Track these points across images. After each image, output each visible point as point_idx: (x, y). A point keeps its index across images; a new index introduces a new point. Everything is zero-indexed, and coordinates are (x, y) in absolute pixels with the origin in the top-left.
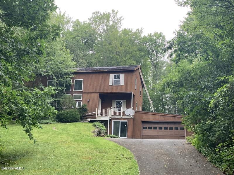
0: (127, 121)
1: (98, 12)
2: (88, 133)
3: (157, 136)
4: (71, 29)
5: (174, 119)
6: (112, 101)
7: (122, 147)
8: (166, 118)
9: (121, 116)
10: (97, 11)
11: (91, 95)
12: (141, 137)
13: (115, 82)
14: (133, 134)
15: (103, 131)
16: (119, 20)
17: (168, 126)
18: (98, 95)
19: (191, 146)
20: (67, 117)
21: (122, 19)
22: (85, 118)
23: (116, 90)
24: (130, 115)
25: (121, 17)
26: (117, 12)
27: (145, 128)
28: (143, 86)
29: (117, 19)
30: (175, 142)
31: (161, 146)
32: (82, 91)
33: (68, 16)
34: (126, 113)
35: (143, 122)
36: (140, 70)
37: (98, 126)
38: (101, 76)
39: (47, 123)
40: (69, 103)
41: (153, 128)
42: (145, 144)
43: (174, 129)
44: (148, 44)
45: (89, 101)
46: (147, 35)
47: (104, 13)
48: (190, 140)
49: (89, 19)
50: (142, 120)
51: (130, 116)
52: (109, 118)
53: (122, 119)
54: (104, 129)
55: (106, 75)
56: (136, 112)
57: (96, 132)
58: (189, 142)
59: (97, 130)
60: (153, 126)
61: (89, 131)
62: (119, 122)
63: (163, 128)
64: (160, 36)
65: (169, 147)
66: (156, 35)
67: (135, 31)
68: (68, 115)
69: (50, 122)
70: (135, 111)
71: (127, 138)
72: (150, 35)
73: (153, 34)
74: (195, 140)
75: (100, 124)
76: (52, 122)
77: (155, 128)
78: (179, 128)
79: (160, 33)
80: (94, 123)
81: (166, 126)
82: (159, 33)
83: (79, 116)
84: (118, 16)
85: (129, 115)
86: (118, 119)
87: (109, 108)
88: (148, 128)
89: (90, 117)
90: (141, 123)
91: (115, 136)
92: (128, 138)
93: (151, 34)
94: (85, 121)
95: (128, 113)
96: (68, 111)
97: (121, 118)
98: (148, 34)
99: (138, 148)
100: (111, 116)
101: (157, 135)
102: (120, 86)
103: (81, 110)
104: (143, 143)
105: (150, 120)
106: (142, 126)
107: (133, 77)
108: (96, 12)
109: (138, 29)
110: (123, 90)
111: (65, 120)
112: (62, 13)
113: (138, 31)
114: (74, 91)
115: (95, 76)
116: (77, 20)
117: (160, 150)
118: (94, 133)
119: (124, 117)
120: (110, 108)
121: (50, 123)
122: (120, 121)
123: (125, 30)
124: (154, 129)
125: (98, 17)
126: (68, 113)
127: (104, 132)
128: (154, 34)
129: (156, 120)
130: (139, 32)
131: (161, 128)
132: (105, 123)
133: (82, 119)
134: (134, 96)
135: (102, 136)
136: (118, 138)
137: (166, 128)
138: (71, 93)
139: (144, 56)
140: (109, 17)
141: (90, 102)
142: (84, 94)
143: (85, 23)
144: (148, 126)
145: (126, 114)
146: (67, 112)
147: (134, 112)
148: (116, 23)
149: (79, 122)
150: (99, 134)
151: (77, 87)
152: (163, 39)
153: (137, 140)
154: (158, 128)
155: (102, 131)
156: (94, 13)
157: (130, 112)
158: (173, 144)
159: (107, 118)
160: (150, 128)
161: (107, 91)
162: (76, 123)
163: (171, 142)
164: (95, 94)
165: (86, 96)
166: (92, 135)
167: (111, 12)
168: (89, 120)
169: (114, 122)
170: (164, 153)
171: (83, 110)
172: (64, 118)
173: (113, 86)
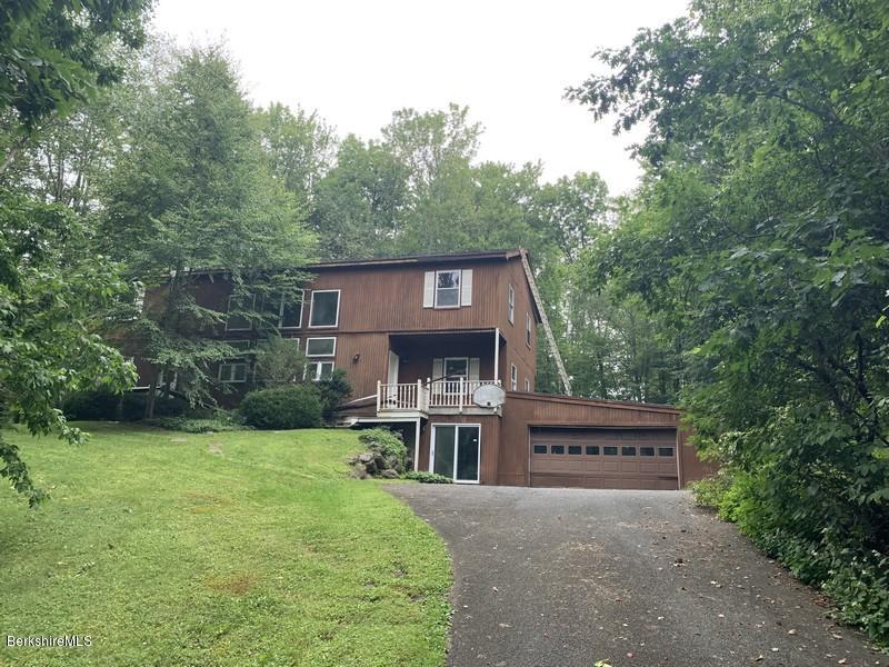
0: (479, 425)
1: (411, 111)
2: (330, 466)
3: (582, 476)
4: (334, 163)
5: (640, 418)
6: (435, 360)
7: (421, 524)
8: (612, 414)
9: (461, 410)
10: (407, 109)
11: (364, 339)
12: (526, 479)
13: (442, 297)
14: (499, 469)
15: (392, 458)
16: (472, 134)
17: (620, 444)
18: (385, 340)
19: (715, 522)
20: (274, 410)
21: (479, 130)
22: (341, 414)
23: (446, 325)
24: (489, 404)
25: (477, 126)
26: (465, 112)
27: (541, 450)
28: (538, 319)
29: (467, 132)
30: (648, 503)
31: (588, 522)
32: (333, 329)
33: (322, 122)
34: (475, 397)
35: (534, 430)
36: (524, 260)
37: (375, 439)
38: (396, 279)
39: (204, 430)
40: (287, 366)
41: (566, 450)
42: (525, 510)
43: (638, 451)
44: (557, 208)
45: (356, 361)
46: (554, 182)
47: (427, 115)
48: (708, 495)
49: (383, 130)
50: (530, 422)
51: (489, 407)
52: (418, 415)
53: (465, 418)
54: (397, 450)
55: (411, 275)
56: (510, 396)
57: (363, 462)
58: (704, 504)
59: (367, 456)
60: (566, 442)
61: (336, 457)
62: (454, 427)
63: (601, 450)
64: (592, 183)
65: (621, 524)
66: (580, 180)
67: (518, 169)
68: (278, 403)
69: (214, 426)
70: (507, 393)
71: (478, 482)
72: (564, 181)
73: (571, 178)
74: (730, 494)
75: (386, 435)
76: (221, 427)
77: (575, 450)
78: (656, 452)
79: (594, 174)
80: (365, 431)
81: (611, 443)
82: (589, 174)
83: (320, 406)
84: (469, 122)
85: (485, 404)
86: (450, 417)
87: (419, 381)
88: (549, 449)
89: (360, 410)
90: (527, 431)
91: (436, 476)
92: (482, 483)
93: (565, 177)
94: (341, 426)
95: (484, 397)
96: (281, 389)
97: (461, 415)
98: (560, 180)
99: (491, 531)
100: (427, 409)
101: (581, 472)
102: (457, 309)
103: (326, 388)
104: (517, 508)
105: (559, 422)
106: (530, 442)
107: (500, 278)
108: (405, 110)
109: (529, 165)
110: (467, 324)
111: (270, 419)
112: (307, 116)
113: (529, 167)
114: (310, 326)
115: (376, 279)
116: (351, 136)
117: (584, 542)
118: (353, 464)
119: (469, 412)
120: (424, 383)
121: (215, 431)
122: (457, 426)
123: (490, 165)
124: (570, 453)
125: (408, 125)
126: (280, 396)
127: (397, 463)
128: (574, 178)
129: (577, 423)
130: (531, 172)
131: (593, 451)
132: (405, 430)
133: (330, 417)
134: (502, 342)
135: (387, 477)
136: (444, 482)
137: (609, 451)
138: (302, 334)
139: (546, 241)
140: (443, 125)
141: (361, 365)
142: (343, 338)
143: (375, 145)
144: (549, 441)
145: (475, 401)
146: (277, 394)
147: (503, 394)
148: (463, 144)
149: (320, 428)
150: (375, 468)
151: (321, 316)
152: (601, 191)
153: (501, 494)
154: (584, 450)
155: (388, 461)
156: (399, 114)
157: (489, 395)
158: (639, 510)
159: (413, 416)
160: (558, 450)
161: (417, 326)
162: (305, 430)
163: (629, 503)
164: (375, 338)
165: (348, 342)
166: (345, 471)
167: (447, 111)
168: (353, 421)
169: (437, 428)
170: (603, 560)
171: (333, 388)
172: (265, 414)
173: (438, 310)
